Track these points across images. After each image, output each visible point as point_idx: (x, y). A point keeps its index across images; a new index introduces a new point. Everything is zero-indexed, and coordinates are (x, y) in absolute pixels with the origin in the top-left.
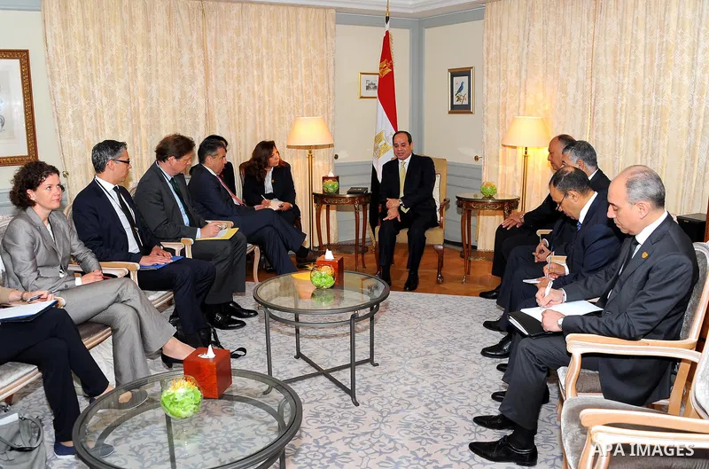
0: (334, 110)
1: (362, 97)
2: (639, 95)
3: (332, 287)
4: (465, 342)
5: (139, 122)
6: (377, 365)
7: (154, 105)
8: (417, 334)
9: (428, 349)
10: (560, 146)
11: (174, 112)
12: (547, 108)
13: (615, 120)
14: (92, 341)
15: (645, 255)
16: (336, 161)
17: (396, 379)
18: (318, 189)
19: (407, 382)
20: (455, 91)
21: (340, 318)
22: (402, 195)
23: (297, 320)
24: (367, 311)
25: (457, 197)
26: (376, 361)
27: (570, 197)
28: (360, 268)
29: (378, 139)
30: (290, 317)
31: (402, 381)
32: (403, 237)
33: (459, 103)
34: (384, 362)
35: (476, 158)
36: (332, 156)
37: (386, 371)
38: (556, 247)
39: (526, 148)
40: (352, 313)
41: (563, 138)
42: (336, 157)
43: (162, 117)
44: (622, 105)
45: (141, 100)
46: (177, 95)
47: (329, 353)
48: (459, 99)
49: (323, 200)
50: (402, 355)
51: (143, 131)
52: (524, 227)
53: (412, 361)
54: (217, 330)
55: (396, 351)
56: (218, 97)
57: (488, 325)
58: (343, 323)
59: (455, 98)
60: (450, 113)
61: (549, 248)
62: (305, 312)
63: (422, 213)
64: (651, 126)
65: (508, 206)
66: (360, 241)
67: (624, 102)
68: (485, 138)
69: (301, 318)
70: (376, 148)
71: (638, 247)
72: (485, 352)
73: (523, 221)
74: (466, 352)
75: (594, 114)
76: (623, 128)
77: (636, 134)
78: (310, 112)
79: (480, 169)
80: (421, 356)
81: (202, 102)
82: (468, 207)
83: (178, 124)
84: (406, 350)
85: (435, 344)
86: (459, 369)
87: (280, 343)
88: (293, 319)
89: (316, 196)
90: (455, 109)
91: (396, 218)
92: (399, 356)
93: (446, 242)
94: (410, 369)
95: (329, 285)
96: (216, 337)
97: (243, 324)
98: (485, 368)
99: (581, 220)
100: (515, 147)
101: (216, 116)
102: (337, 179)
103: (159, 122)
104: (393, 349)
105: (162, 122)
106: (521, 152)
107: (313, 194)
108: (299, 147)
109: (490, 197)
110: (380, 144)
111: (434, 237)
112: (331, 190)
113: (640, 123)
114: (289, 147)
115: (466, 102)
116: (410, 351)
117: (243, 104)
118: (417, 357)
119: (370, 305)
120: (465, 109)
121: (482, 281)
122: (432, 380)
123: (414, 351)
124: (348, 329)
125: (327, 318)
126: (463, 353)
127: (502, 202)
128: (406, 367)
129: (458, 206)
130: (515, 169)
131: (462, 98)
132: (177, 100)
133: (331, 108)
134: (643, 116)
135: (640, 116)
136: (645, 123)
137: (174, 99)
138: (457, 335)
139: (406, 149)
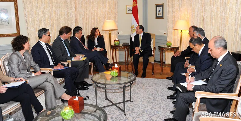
1: (127, 14)
2: (219, 13)
3: (117, 76)
4: (162, 94)
5: (53, 22)
6: (132, 102)
7: (58, 17)
8: (145, 92)
9: (149, 96)
10: (193, 30)
11: (65, 19)
12: (188, 17)
13: (211, 21)
14: (38, 94)
15: (221, 65)
16: (118, 35)
17: (138, 106)
18: (113, 44)
19: (142, 107)
20: (158, 12)
21: (120, 86)
22: (140, 46)
23: (106, 87)
24: (129, 84)
25: (159, 46)
26: (132, 100)
27: (196, 46)
28: (126, 70)
29: (132, 27)
30: (103, 86)
31: (141, 107)
32: (141, 59)
33: (159, 15)
34: (135, 101)
35: (165, 34)
36: (117, 33)
37: (135, 104)
38: (191, 63)
40: (124, 85)
41: (193, 27)
42: (119, 33)
43: (61, 20)
45: (54, 15)
46: (66, 13)
47: (116, 98)
48: (159, 14)
49: (114, 47)
50: (141, 98)
51: (55, 25)
52: (181, 56)
53: (144, 100)
54: (79, 90)
55: (138, 97)
56: (79, 14)
57: (169, 88)
58: (121, 88)
59: (158, 14)
60: (156, 19)
61: (189, 63)
62: (108, 84)
63: (147, 52)
64: (223, 22)
65: (176, 49)
66: (127, 61)
67: (214, 15)
68: (168, 26)
69: (107, 86)
70: (132, 30)
71: (219, 63)
72: (168, 97)
73: (180, 54)
74: (162, 98)
75: (204, 19)
76: (213, 23)
77: (218, 25)
78: (110, 19)
79: (166, 37)
80: (147, 99)
81: (74, 15)
82: (162, 50)
83: (66, 23)
84: (142, 97)
85: (152, 95)
86: (159, 103)
87: (100, 95)
88: (104, 87)
89: (112, 46)
90: (158, 17)
91: (138, 54)
92: (139, 99)
93: (155, 61)
94: (143, 103)
95: (116, 76)
96: (79, 93)
97: (88, 89)
98: (168, 103)
99: (200, 54)
100: (178, 30)
101: (79, 20)
102: (119, 40)
103: (60, 22)
104: (137, 97)
105: (61, 22)
106: (180, 31)
107: (111, 45)
108: (106, 30)
109: (170, 46)
110: (133, 29)
111: (151, 60)
112: (117, 44)
113: (219, 22)
114: (103, 30)
115: (161, 15)
116: (143, 97)
117: (87, 16)
118: (145, 99)
119: (130, 82)
120: (161, 17)
121: (167, 74)
122: (151, 107)
123: (144, 97)
124: (122, 90)
125: (116, 86)
126: (161, 97)
127: (174, 48)
128: (142, 103)
129: (159, 49)
130: (178, 37)
131: (160, 14)
132: (66, 15)
133: (117, 17)
134: (220, 19)
135: (219, 19)
136: (221, 22)
137: (65, 15)
138: (159, 92)
139: (138, 31)
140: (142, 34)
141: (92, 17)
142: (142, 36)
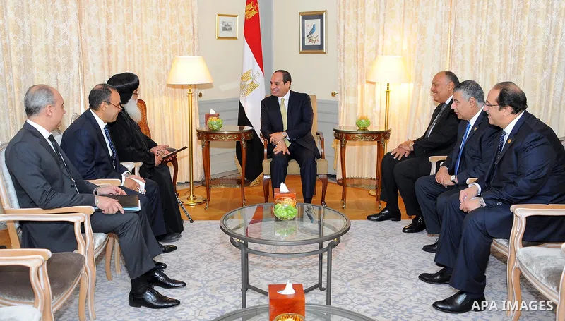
0: (198, 50)
1: (219, 38)
2: (496, 36)
4: (385, 261)
6: (324, 289)
9: (358, 270)
11: (47, 51)
12: (405, 47)
13: (472, 58)
18: (197, 125)
20: (307, 33)
29: (244, 77)
33: (311, 44)
35: (333, 95)
36: (197, 95)
39: (388, 85)
42: (201, 95)
43: (33, 54)
44: (481, 45)
46: (51, 33)
48: (311, 40)
49: (208, 136)
56: (90, 33)
59: (307, 40)
60: (301, 53)
65: (381, 137)
67: (482, 43)
70: (242, 87)
74: (392, 270)
75: (452, 52)
76: (481, 66)
77: (492, 70)
78: (178, 51)
79: (336, 104)
81: (75, 39)
83: (52, 62)
85: (361, 266)
89: (199, 132)
90: (306, 49)
100: (374, 83)
101: (89, 54)
106: (381, 87)
109: (365, 129)
110: (248, 83)
112: (216, 127)
113: (496, 60)
115: (318, 43)
116: (343, 273)
120: (320, 49)
122: (382, 298)
126: (390, 271)
127: (373, 134)
129: (336, 138)
130: (374, 103)
131: (314, 39)
132: (50, 37)
133: (196, 47)
134: (500, 55)
135: (496, 54)
136: (502, 61)
137: (47, 36)
138: (373, 256)
139: (279, 88)
140: (287, 97)
141: (127, 47)
142: (286, 103)
